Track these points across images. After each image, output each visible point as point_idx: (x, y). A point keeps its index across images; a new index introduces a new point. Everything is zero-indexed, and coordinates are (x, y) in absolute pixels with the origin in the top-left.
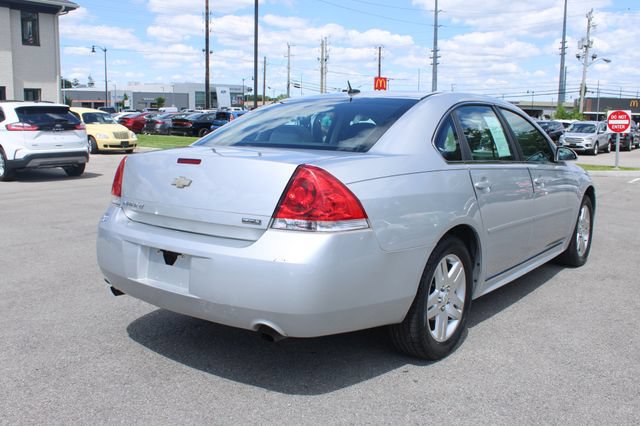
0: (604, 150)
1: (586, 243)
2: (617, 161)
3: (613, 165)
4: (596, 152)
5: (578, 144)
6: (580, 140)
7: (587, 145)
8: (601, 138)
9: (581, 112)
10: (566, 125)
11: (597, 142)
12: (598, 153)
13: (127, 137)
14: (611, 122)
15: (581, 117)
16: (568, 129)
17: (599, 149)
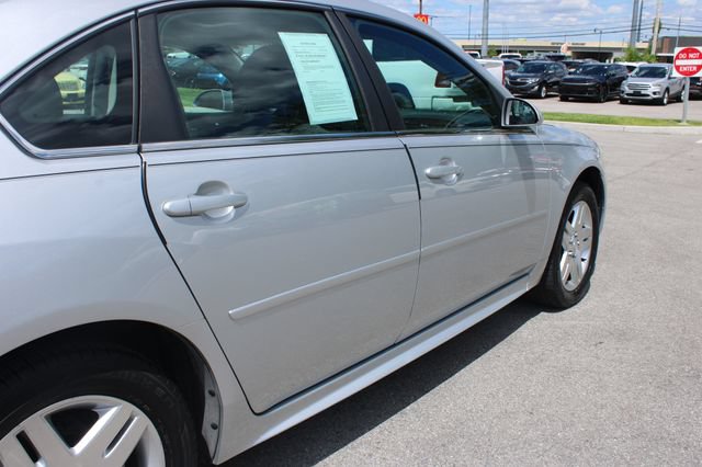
0: (676, 99)
1: (584, 265)
2: (684, 114)
3: (680, 118)
4: (665, 101)
5: (643, 92)
6: (646, 87)
7: (654, 93)
8: (673, 84)
9: (653, 53)
10: (631, 69)
11: (667, 90)
12: (669, 103)
13: (77, 89)
14: (678, 62)
15: (653, 60)
16: (633, 73)
17: (669, 98)
